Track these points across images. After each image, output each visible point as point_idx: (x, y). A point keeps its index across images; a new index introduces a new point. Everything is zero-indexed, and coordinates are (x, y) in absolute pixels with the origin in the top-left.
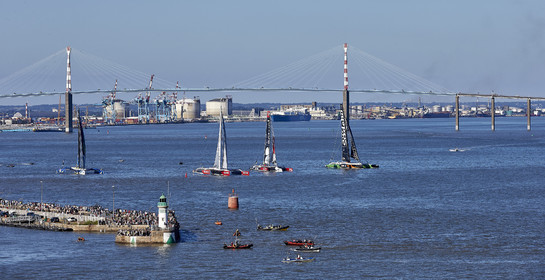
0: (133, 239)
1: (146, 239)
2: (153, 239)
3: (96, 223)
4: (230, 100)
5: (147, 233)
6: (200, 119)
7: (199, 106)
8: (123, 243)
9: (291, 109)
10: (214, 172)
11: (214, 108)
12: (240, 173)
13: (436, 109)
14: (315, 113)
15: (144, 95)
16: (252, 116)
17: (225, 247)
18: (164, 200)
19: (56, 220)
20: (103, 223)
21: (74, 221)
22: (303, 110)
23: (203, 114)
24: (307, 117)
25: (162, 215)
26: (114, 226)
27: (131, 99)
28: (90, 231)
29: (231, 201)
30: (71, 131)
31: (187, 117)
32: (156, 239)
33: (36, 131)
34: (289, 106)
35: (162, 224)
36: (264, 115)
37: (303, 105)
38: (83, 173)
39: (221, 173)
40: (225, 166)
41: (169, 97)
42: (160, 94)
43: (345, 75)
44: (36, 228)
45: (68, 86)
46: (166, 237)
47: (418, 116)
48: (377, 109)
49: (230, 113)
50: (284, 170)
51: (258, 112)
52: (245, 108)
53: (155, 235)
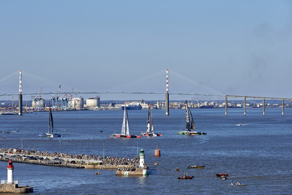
0: (126, 173)
1: (133, 173)
2: (137, 173)
3: (97, 164)
4: (99, 99)
5: (134, 170)
6: (84, 109)
7: (83, 102)
8: (121, 175)
9: (131, 104)
10: (121, 136)
11: (90, 103)
12: (136, 137)
13: (205, 104)
14: (145, 106)
15: (56, 96)
16: (110, 107)
17: (179, 178)
18: (143, 152)
19: (74, 162)
20: (101, 164)
21: (83, 163)
22: (138, 104)
23: (85, 106)
24: (140, 107)
25: (142, 160)
26: (108, 166)
27: (49, 98)
28: (94, 168)
29: (156, 153)
30: (21, 115)
31: (78, 107)
32: (139, 173)
33: (3, 114)
34: (131, 101)
35: (141, 165)
36: (117, 106)
37: (138, 101)
38: (52, 136)
39: (125, 137)
40: (128, 133)
41: (68, 96)
42: (64, 95)
43: (167, 85)
44: (63, 166)
45: (20, 90)
46: (144, 172)
47: (197, 108)
48: (176, 104)
49: (99, 105)
50: (158, 135)
51: (113, 105)
52: (106, 103)
53: (138, 170)
